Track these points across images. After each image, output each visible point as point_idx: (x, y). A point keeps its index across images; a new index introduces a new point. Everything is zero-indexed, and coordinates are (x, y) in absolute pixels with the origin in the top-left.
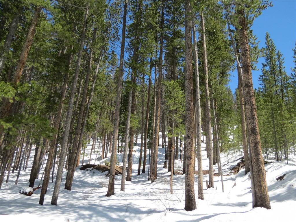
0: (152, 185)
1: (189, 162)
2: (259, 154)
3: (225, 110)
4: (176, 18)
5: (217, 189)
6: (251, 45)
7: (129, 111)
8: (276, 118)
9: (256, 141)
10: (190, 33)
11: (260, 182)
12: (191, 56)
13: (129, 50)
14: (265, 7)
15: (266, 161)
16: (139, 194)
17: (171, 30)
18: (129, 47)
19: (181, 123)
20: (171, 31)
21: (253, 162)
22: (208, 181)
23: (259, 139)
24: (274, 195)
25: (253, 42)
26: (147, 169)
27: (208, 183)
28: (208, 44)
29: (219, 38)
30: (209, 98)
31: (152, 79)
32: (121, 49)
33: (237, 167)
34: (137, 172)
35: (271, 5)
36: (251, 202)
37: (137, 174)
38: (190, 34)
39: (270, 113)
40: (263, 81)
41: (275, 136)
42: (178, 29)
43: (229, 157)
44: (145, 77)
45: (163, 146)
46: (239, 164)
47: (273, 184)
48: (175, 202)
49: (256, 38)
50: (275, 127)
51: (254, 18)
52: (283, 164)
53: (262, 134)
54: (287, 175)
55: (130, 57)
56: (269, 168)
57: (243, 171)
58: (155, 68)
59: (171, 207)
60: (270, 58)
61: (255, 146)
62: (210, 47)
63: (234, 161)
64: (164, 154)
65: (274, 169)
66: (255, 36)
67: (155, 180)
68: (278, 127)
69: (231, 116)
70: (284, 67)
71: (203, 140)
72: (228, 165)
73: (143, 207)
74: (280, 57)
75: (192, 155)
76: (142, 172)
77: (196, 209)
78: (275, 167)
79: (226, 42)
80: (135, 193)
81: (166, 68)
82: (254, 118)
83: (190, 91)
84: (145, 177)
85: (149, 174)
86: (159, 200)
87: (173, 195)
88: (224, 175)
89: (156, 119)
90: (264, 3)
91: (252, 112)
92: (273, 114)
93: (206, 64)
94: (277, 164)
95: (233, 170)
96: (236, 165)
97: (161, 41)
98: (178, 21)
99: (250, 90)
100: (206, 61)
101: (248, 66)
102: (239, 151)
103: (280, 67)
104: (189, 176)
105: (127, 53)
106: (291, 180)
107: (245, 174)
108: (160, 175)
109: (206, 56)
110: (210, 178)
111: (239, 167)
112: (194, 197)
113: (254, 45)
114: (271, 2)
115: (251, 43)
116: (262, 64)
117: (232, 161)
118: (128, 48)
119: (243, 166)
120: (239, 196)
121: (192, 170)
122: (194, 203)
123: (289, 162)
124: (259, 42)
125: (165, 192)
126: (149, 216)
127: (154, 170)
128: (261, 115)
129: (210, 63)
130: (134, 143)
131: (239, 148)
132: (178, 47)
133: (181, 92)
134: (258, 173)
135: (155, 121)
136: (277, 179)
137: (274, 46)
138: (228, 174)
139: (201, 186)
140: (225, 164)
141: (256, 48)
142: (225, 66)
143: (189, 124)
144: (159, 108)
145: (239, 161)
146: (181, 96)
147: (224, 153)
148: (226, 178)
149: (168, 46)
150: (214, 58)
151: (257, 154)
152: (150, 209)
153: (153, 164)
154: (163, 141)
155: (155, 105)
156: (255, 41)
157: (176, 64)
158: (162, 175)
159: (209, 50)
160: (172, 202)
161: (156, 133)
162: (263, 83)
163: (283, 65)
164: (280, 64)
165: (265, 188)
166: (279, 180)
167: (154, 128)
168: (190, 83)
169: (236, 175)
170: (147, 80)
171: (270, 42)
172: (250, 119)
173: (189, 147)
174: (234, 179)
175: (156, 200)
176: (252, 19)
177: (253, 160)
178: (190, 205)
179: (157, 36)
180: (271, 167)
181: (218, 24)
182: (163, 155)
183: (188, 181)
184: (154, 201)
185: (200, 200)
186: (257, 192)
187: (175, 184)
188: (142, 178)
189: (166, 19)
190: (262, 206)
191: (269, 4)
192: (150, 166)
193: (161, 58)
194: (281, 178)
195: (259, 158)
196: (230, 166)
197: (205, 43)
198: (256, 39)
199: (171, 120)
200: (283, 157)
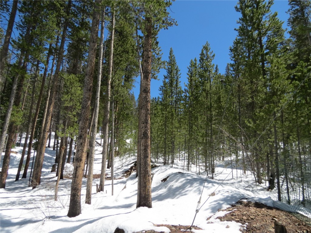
0: (32, 192)
1: (78, 164)
2: (147, 157)
3: (124, 113)
4: (86, 7)
5: (106, 192)
6: (156, 56)
7: (11, 102)
8: (168, 126)
9: (147, 144)
10: (97, 26)
11: (145, 183)
12: (95, 51)
13: (21, 27)
14: (171, 25)
15: (155, 165)
16: (13, 203)
17: (78, 18)
18: (22, 24)
19: (76, 122)
20: (77, 20)
21: (141, 164)
22: (99, 185)
23: (149, 142)
24: (156, 196)
25: (157, 52)
26: (28, 174)
27: (99, 186)
28: (117, 44)
29: (128, 41)
30: (110, 99)
31: (48, 69)
32: (9, 24)
33: (130, 171)
34: (14, 178)
35: (176, 24)
36: (135, 203)
37: (15, 180)
38: (96, 28)
39: (164, 121)
40: (163, 92)
41: (165, 142)
42: (87, 20)
43: (124, 161)
44: (40, 65)
45: (54, 148)
46: (132, 168)
47: (158, 185)
48: (58, 208)
49: (160, 49)
50: (166, 133)
51: (159, 29)
52: (169, 167)
53: (155, 140)
54: (170, 177)
55: (21, 35)
56: (157, 171)
57: (134, 174)
58: (53, 57)
59: (51, 215)
60: (170, 72)
61: (145, 149)
62: (117, 48)
63: (128, 165)
64: (54, 156)
65: (160, 172)
66: (160, 48)
67: (37, 186)
68: (168, 134)
69: (129, 120)
70: (180, 81)
71: (101, 143)
72: (121, 169)
73: (15, 218)
74: (178, 72)
75: (83, 156)
76: (23, 177)
77: (80, 214)
78: (162, 170)
79: (133, 46)
80: (7, 203)
81: (69, 60)
82: (147, 123)
83: (89, 88)
84: (26, 183)
85: (30, 178)
86: (39, 208)
87: (57, 202)
88: (117, 178)
89: (47, 115)
90: (171, 20)
91: (146, 116)
92: (166, 122)
93: (112, 64)
94: (164, 168)
95: (125, 173)
96: (130, 169)
97: (64, 28)
98: (88, 11)
99: (147, 96)
100: (111, 61)
101: (148, 72)
102: (134, 155)
103: (177, 81)
104: (76, 179)
105: (19, 30)
106: (172, 181)
107: (136, 177)
108: (45, 181)
109: (112, 56)
110: (100, 181)
111: (131, 171)
112: (80, 202)
113: (158, 56)
114: (176, 22)
115: (155, 53)
116: (164, 75)
117: (126, 165)
118: (20, 25)
119: (135, 170)
120: (127, 198)
121: (81, 173)
122: (78, 208)
123: (173, 165)
124: (162, 54)
125: (48, 199)
126: (22, 227)
127: (37, 174)
128: (156, 122)
129: (116, 64)
130: (17, 142)
131: (134, 152)
132: (84, 39)
133: (80, 88)
134: (145, 174)
135: (45, 117)
136: (162, 181)
137: (176, 62)
138: (121, 177)
139: (89, 189)
140: (118, 167)
141: (159, 59)
142: (131, 71)
143: (83, 123)
144: (53, 103)
145: (133, 165)
146: (79, 92)
147: (120, 157)
148: (118, 182)
149: (73, 35)
150: (120, 60)
151: (146, 157)
152: (25, 219)
153: (37, 167)
154: (55, 143)
155: (48, 99)
156: (160, 52)
157: (80, 58)
158: (48, 180)
159: (117, 51)
160: (54, 210)
161: (45, 131)
162: (163, 93)
163: (180, 80)
164: (177, 78)
165: (149, 188)
166: (163, 182)
167: (43, 125)
168: (89, 80)
169: (127, 178)
170: (42, 69)
171: (173, 57)
172: (143, 123)
173: (81, 148)
174: (124, 182)
175: (35, 208)
176: (157, 30)
177: (142, 162)
178: (74, 211)
179: (61, 21)
180: (159, 170)
181: (129, 28)
182: (53, 158)
183: (75, 184)
184: (31, 210)
185: (87, 205)
186: (142, 193)
187: (62, 190)
188: (21, 184)
189: (74, 5)
190: (144, 205)
191: (175, 22)
192: (33, 170)
193: (62, 46)
194: (165, 180)
195: (147, 161)
196: (123, 169)
197: (113, 42)
198: (160, 51)
199: (65, 118)
200: (170, 162)
